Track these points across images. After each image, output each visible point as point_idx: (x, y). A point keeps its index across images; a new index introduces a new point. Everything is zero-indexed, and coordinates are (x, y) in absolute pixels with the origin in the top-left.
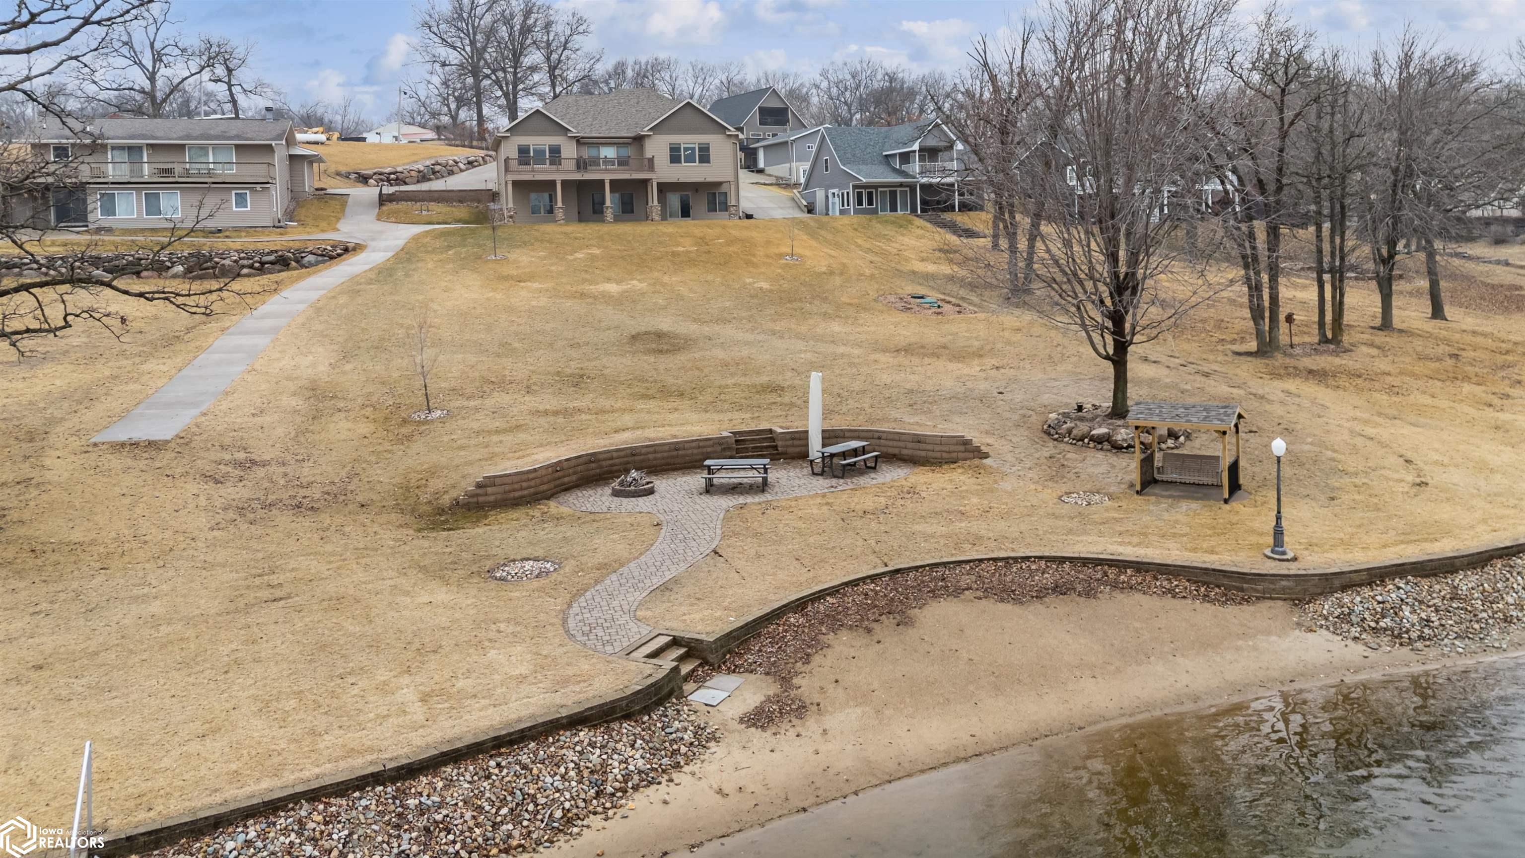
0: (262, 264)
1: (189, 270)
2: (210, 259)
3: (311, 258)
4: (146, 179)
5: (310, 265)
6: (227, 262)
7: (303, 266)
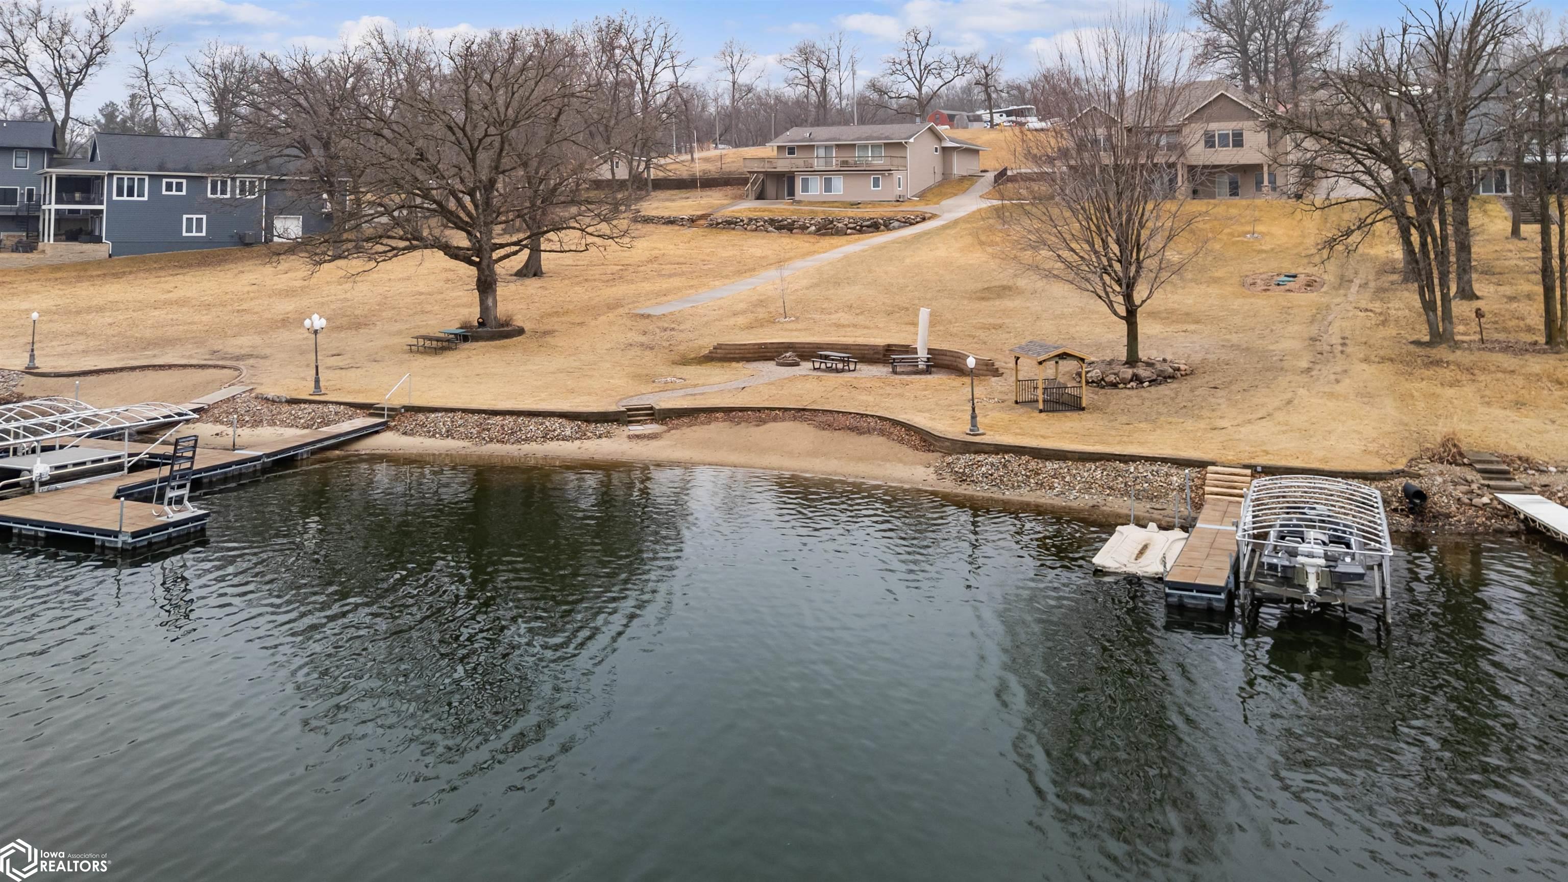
0: (862, 226)
1: (818, 230)
2: (832, 222)
3: (896, 224)
4: (834, 168)
5: (894, 228)
6: (840, 225)
7: (889, 230)
